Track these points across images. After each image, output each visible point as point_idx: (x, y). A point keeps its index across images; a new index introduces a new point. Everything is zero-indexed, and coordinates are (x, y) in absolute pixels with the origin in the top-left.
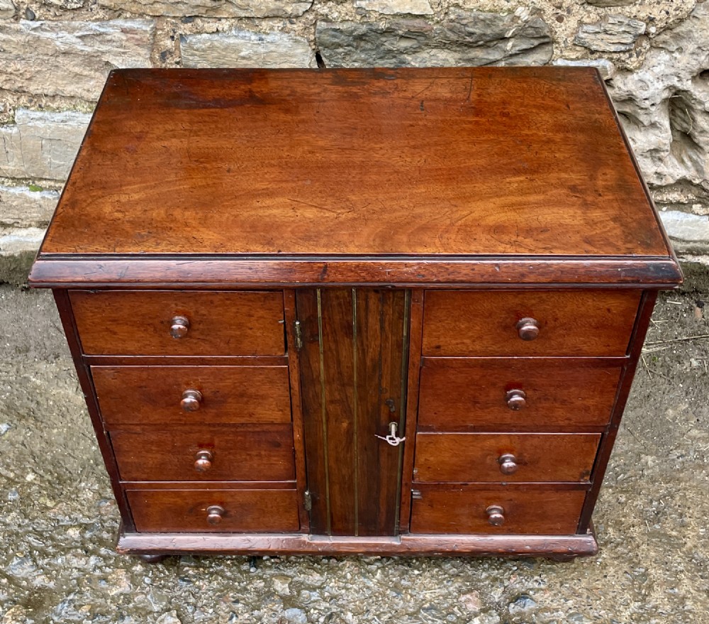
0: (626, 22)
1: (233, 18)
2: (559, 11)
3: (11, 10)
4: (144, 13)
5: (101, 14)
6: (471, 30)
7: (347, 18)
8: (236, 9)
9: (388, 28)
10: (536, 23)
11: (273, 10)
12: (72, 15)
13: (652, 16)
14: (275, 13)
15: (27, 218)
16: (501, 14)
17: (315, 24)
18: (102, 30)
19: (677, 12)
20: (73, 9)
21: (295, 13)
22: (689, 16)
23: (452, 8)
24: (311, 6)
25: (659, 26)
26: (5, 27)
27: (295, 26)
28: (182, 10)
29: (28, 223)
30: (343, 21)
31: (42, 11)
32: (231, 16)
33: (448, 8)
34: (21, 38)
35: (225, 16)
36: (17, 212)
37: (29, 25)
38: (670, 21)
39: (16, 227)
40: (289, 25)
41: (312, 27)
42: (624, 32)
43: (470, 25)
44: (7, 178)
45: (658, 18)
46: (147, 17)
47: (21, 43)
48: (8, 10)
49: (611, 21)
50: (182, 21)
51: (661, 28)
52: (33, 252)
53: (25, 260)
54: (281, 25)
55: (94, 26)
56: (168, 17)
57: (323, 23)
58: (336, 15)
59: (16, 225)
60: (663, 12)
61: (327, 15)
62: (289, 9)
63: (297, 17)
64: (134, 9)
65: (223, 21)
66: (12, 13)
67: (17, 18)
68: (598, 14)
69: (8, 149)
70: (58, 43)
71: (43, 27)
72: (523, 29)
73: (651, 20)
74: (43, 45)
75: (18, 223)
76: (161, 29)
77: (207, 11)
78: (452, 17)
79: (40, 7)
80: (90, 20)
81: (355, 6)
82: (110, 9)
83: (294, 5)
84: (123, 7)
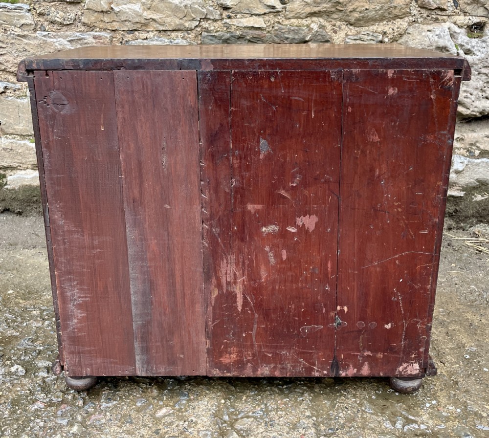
0: (371, 34)
1: (156, 31)
2: (334, 28)
3: (32, 25)
4: (106, 29)
5: (83, 28)
6: (287, 36)
7: (219, 29)
8: (158, 25)
9: (241, 35)
10: (322, 32)
11: (178, 25)
12: (66, 29)
13: (385, 31)
14: (179, 27)
15: (26, 162)
16: (303, 28)
17: (201, 34)
18: (82, 37)
19: (399, 30)
20: (68, 25)
21: (190, 27)
22: (405, 33)
23: (276, 24)
24: (199, 23)
25: (389, 37)
26: (28, 35)
27: (190, 35)
28: (127, 26)
29: (26, 166)
30: (217, 31)
31: (50, 27)
32: (155, 30)
33: (274, 24)
34: (36, 42)
35: (152, 30)
36: (20, 158)
37: (42, 34)
38: (395, 34)
39: (19, 169)
40: (187, 35)
41: (199, 36)
42: (371, 40)
43: (286, 33)
44: (17, 135)
45: (388, 32)
46: (108, 31)
47: (36, 45)
48: (31, 25)
49: (363, 33)
50: (127, 33)
51: (391, 39)
52: (27, 185)
53: (21, 192)
54: (182, 35)
55: (78, 34)
56: (120, 31)
57: (205, 33)
58: (212, 28)
59: (19, 167)
60: (391, 29)
61: (208, 28)
62: (187, 25)
63: (191, 30)
64: (101, 26)
65: (150, 33)
66: (33, 27)
67: (35, 30)
68: (356, 31)
69: (20, 114)
70: (57, 44)
71: (49, 35)
72: (315, 36)
73: (385, 33)
74: (48, 46)
75: (20, 166)
76: (115, 38)
77: (141, 26)
78: (276, 28)
79: (49, 24)
80: (76, 32)
81: (223, 22)
82: (88, 26)
83: (190, 22)
84: (95, 24)
